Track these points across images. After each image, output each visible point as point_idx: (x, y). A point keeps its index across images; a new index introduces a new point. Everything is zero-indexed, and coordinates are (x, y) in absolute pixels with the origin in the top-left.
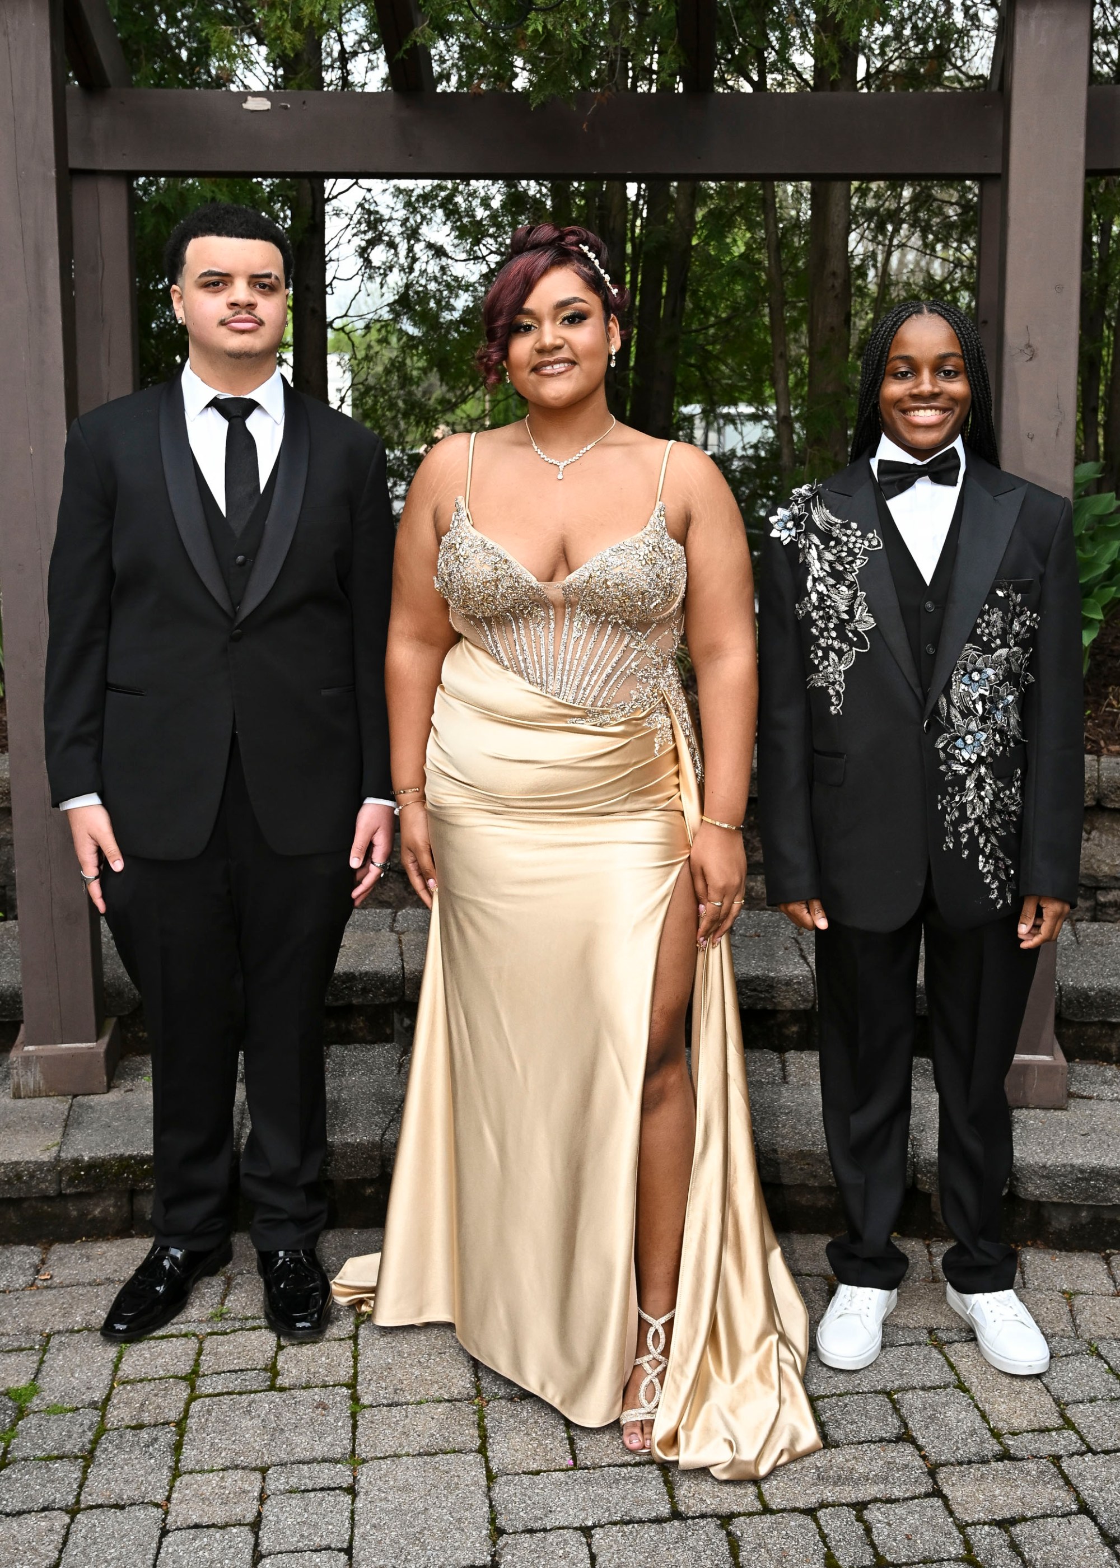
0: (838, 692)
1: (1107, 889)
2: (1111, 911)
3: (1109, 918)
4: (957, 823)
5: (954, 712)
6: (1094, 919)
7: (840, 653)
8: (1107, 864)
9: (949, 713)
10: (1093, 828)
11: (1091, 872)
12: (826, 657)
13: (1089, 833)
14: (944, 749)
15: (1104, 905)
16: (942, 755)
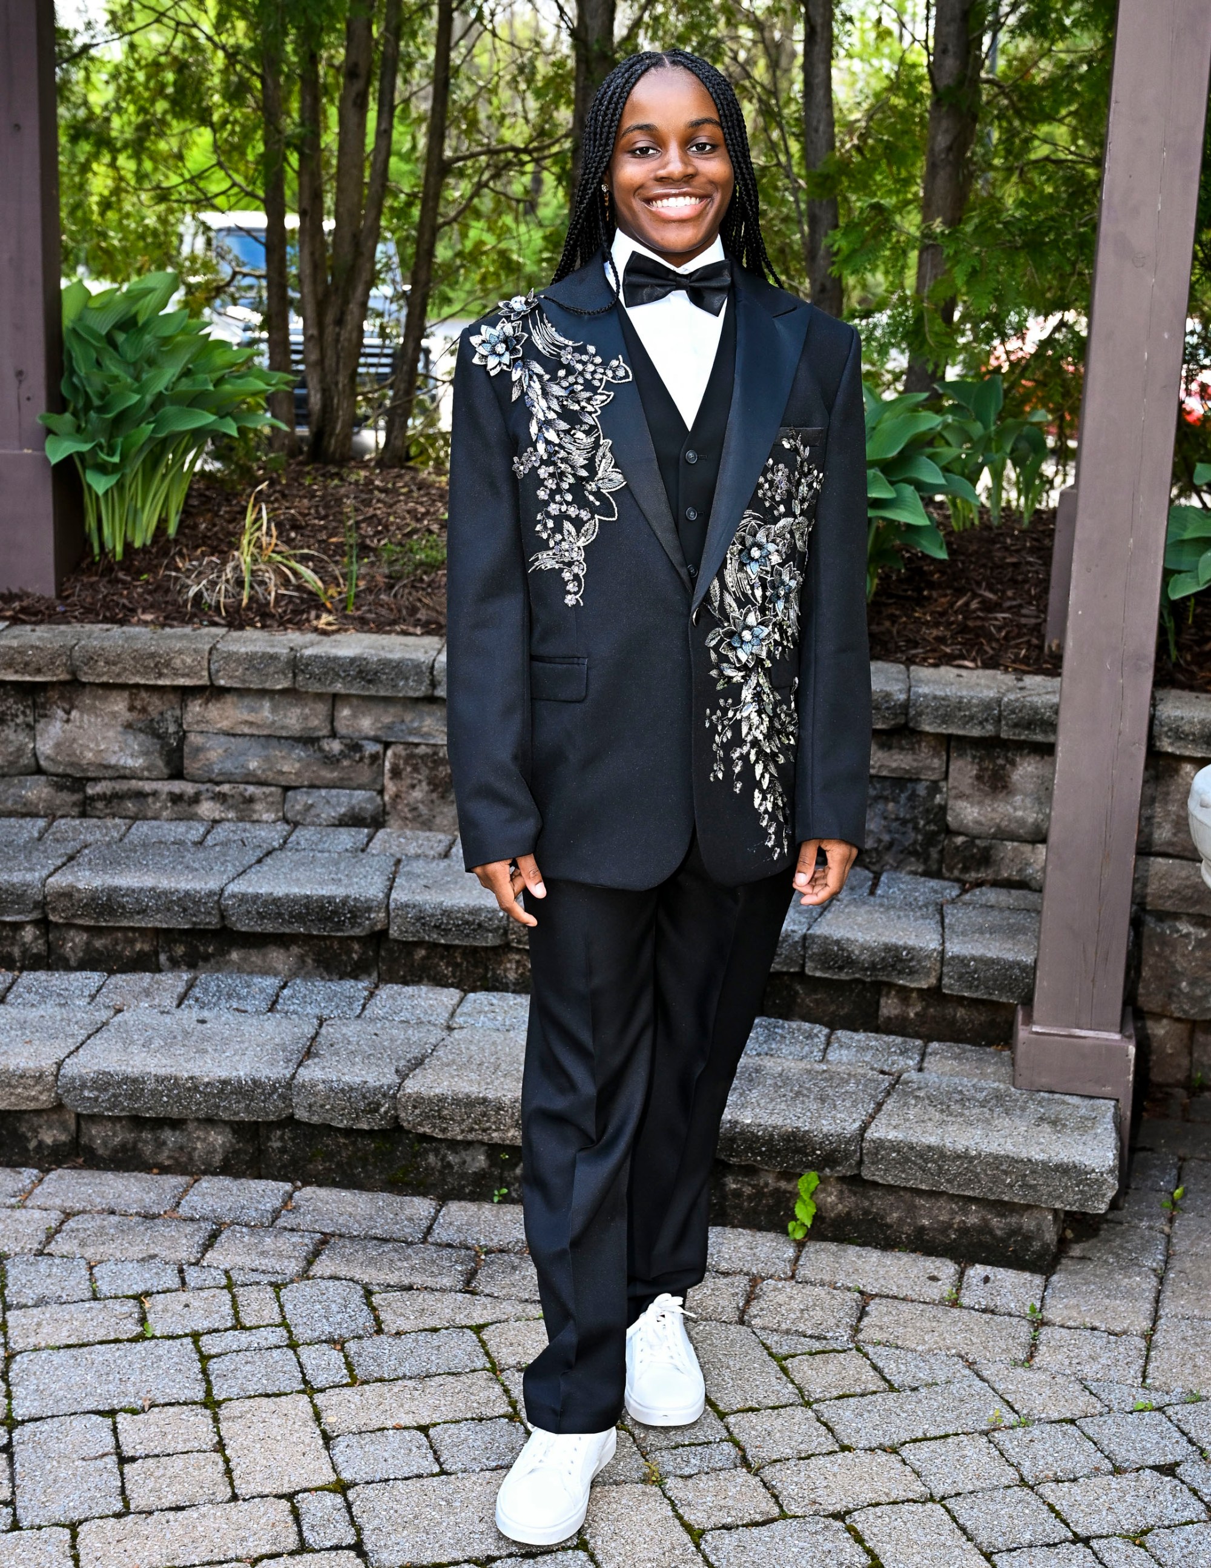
0: (576, 577)
1: (96, 780)
2: (100, 805)
3: (98, 813)
4: (728, 747)
5: (729, 599)
6: (83, 815)
7: (578, 523)
8: (91, 750)
9: (722, 601)
10: (72, 707)
11: (74, 759)
12: (558, 528)
13: (68, 713)
14: (716, 648)
15: (92, 799)
16: (713, 656)
